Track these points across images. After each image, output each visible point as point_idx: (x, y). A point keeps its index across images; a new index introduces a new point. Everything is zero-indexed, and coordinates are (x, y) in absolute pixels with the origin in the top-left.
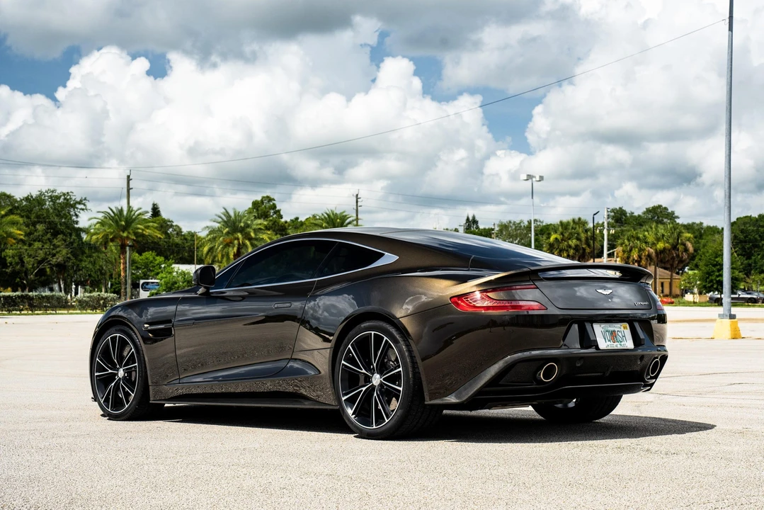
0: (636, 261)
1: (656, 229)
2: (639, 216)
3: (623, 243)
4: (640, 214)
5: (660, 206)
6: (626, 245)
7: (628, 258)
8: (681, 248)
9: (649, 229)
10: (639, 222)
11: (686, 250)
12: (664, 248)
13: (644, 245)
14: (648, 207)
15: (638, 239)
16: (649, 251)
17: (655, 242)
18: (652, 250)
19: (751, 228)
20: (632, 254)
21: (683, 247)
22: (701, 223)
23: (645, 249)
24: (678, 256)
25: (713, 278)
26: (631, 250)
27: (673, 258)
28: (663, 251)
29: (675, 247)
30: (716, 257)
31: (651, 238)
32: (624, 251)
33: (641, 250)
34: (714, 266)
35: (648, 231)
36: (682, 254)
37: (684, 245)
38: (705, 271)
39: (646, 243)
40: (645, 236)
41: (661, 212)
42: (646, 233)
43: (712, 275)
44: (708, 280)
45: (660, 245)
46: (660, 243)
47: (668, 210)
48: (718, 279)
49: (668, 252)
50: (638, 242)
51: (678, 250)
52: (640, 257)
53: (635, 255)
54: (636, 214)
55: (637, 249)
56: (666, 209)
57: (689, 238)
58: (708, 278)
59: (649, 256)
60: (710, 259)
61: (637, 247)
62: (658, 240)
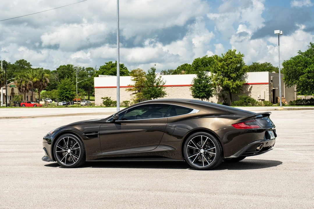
0: (24, 87)
1: (33, 72)
2: (13, 64)
3: (18, 79)
4: (14, 63)
5: (23, 60)
6: (19, 80)
7: (20, 85)
8: (44, 81)
9: (29, 72)
10: (14, 67)
11: (46, 82)
12: (37, 81)
13: (27, 79)
14: (17, 60)
15: (25, 76)
16: (30, 82)
17: (32, 78)
18: (31, 82)
19: (66, 71)
20: (22, 84)
21: (44, 80)
22: (42, 68)
23: (28, 81)
24: (42, 84)
25: (64, 95)
26: (21, 82)
27: (40, 86)
28: (36, 82)
29: (41, 80)
30: (65, 86)
31: (30, 77)
32: (18, 82)
33: (26, 82)
34: (64, 89)
35: (29, 73)
36: (44, 83)
37: (45, 79)
38: (60, 92)
39: (28, 78)
40: (28, 75)
41: (24, 63)
42: (28, 74)
43: (63, 94)
44: (61, 96)
45: (35, 80)
46: (34, 78)
47: (27, 62)
48: (66, 95)
49: (38, 83)
50: (25, 78)
51: (42, 82)
52: (26, 85)
53: (23, 84)
54: (12, 64)
55: (24, 82)
56: (26, 61)
57: (47, 76)
58: (61, 95)
59: (30, 85)
60: (62, 86)
61: (24, 80)
62: (34, 77)
